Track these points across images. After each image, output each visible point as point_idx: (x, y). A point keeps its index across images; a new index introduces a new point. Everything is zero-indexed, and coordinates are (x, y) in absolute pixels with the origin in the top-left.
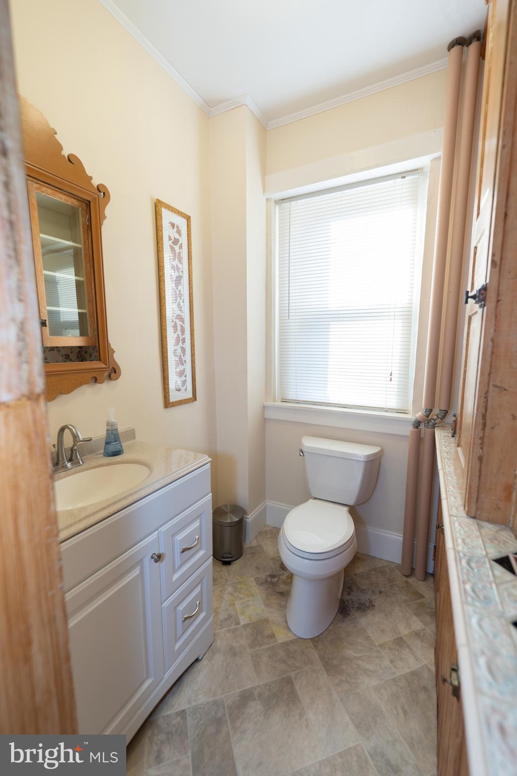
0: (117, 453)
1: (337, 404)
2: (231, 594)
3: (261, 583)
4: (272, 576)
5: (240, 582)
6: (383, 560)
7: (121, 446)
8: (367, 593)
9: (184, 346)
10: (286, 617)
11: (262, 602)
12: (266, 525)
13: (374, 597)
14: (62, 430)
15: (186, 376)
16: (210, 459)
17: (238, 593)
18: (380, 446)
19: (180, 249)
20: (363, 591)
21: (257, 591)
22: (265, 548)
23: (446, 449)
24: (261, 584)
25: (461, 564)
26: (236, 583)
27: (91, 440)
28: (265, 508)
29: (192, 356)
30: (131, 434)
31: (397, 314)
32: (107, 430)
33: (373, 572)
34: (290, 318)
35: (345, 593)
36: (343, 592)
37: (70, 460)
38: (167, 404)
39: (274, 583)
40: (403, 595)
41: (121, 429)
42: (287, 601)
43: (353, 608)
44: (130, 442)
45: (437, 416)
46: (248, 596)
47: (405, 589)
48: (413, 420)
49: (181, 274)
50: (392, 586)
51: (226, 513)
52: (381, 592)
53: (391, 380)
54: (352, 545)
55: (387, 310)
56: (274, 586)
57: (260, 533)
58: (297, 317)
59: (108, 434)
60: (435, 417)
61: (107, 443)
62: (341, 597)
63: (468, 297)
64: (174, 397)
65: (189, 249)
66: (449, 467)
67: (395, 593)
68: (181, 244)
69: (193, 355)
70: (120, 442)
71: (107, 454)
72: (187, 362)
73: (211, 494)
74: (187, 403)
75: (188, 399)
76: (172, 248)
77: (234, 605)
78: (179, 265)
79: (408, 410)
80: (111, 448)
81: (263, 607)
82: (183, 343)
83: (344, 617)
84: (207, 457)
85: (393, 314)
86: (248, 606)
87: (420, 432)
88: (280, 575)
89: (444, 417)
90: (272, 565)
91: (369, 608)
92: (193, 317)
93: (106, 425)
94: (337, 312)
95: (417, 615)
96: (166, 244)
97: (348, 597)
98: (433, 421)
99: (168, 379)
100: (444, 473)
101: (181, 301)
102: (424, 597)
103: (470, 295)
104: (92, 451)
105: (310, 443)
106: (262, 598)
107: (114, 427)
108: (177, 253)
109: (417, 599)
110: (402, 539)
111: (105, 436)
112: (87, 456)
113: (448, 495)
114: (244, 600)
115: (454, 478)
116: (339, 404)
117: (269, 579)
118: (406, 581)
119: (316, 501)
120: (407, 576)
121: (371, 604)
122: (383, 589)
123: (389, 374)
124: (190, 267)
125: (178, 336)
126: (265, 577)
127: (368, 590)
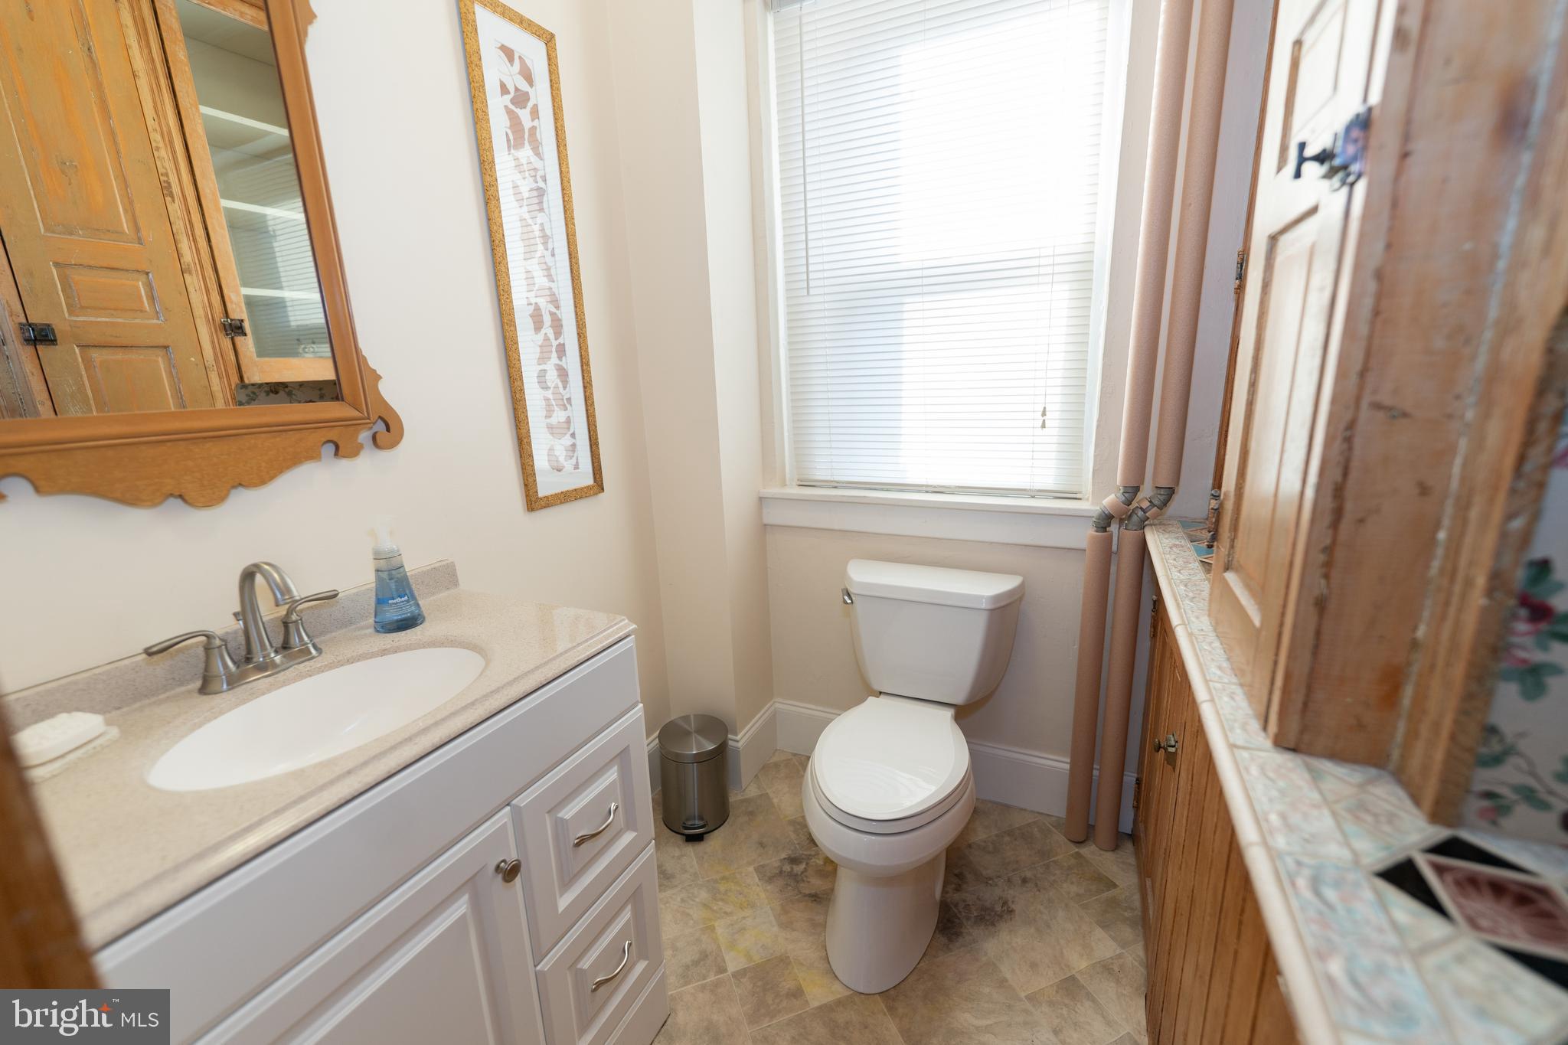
0: (407, 624)
1: (922, 486)
2: (706, 906)
3: (769, 877)
4: (794, 860)
5: (723, 878)
6: (1025, 810)
7: (418, 605)
8: (996, 885)
9: (563, 363)
10: (825, 948)
11: (772, 918)
12: (776, 750)
13: (1011, 892)
14: (248, 577)
15: (573, 435)
16: (634, 626)
17: (720, 903)
18: (1020, 575)
19: (533, 120)
20: (987, 881)
21: (763, 895)
22: (775, 801)
23: (1182, 577)
24: (771, 880)
25: (1297, 893)
26: (716, 881)
27: (336, 596)
28: (773, 719)
29: (585, 387)
30: (446, 576)
31: (1057, 269)
32: (377, 571)
33: (1007, 839)
34: (812, 292)
35: (950, 888)
36: (944, 886)
37: (285, 646)
38: (533, 502)
39: (796, 875)
40: (1072, 883)
41: (413, 565)
42: (826, 913)
43: (968, 918)
44: (445, 594)
45: (1150, 502)
46: (742, 908)
47: (1076, 871)
48: (1095, 514)
49: (541, 184)
50: (1047, 866)
51: (688, 734)
52: (1024, 881)
53: (1043, 426)
54: (967, 793)
55: (1035, 262)
56: (798, 882)
57: (765, 768)
58: (827, 290)
59: (379, 580)
60: (1145, 505)
61: (380, 601)
62: (942, 896)
63: (1302, 160)
64: (546, 486)
65: (556, 120)
66: (1197, 618)
67: (1054, 881)
68: (536, 106)
69: (587, 385)
70: (413, 597)
71: (382, 627)
72: (573, 402)
73: (641, 705)
74: (581, 498)
75: (582, 489)
76: (511, 114)
77: (712, 929)
78: (536, 162)
79: (1080, 492)
80: (392, 615)
81: (776, 929)
82: (560, 358)
83: (950, 940)
84: (627, 621)
85: (1049, 270)
86: (744, 929)
87: (1109, 540)
88: (809, 857)
89: (1165, 503)
90: (793, 836)
91: (1001, 916)
92: (581, 293)
93: (371, 557)
94: (918, 273)
95: (1105, 926)
96: (497, 106)
97: (957, 896)
98: (1140, 513)
99: (529, 444)
100: (1190, 635)
101: (548, 254)
102: (1115, 886)
103: (1309, 152)
104: (347, 622)
105: (864, 575)
106: (772, 909)
107: (395, 562)
108: (527, 131)
109: (1103, 891)
110: (1067, 766)
111: (374, 585)
112: (334, 634)
113: (1214, 692)
114: (735, 918)
115: (1217, 644)
116: (927, 486)
117: (787, 868)
118: (1077, 853)
119: (882, 699)
120: (1079, 843)
121: (1005, 908)
122: (1029, 874)
123: (1041, 413)
124: (564, 166)
125: (546, 339)
126: (777, 864)
127: (999, 877)
